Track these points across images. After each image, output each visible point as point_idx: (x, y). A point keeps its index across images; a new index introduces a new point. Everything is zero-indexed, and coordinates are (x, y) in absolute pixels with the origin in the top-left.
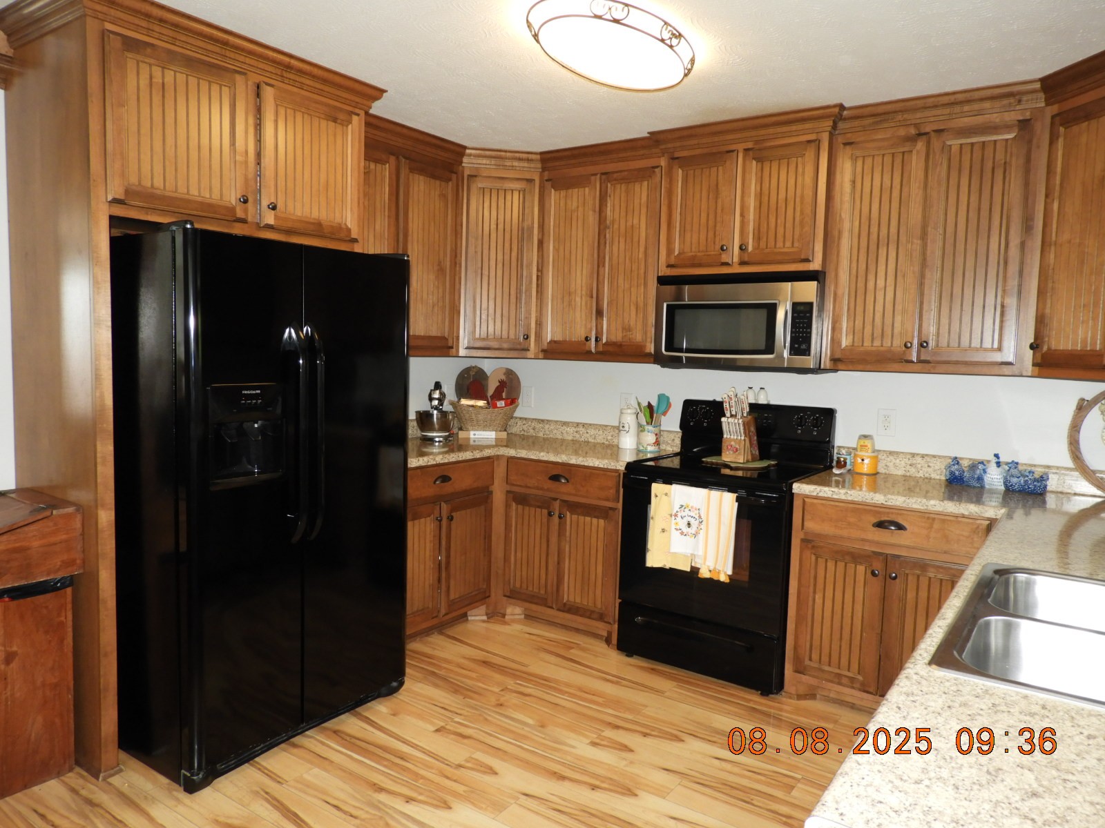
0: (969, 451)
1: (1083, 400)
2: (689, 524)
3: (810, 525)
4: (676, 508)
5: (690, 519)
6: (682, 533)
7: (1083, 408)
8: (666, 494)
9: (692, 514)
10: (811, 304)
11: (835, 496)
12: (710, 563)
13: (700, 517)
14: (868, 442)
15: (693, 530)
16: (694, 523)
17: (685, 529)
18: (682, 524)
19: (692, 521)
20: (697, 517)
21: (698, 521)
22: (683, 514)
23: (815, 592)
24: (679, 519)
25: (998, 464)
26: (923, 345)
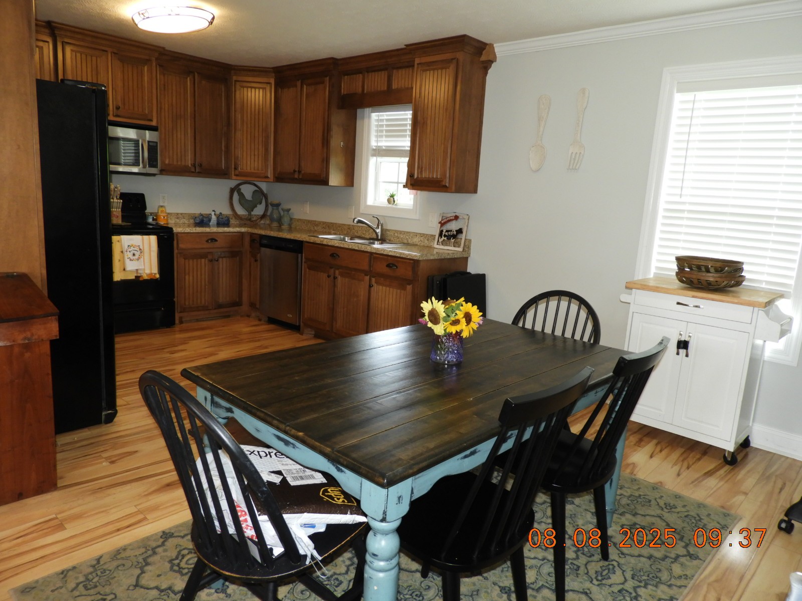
0: (205, 211)
1: (231, 188)
2: (134, 255)
3: (181, 246)
4: (126, 247)
5: (134, 252)
6: (131, 260)
7: (232, 191)
8: (118, 241)
9: (136, 249)
10: (157, 143)
11: (191, 231)
12: (148, 271)
13: (140, 249)
14: (163, 209)
15: (137, 257)
16: (137, 254)
17: (132, 258)
18: (130, 255)
19: (135, 252)
20: (138, 250)
21: (139, 252)
22: (130, 250)
23: (185, 275)
24: (128, 252)
25: (215, 214)
26: (201, 165)
